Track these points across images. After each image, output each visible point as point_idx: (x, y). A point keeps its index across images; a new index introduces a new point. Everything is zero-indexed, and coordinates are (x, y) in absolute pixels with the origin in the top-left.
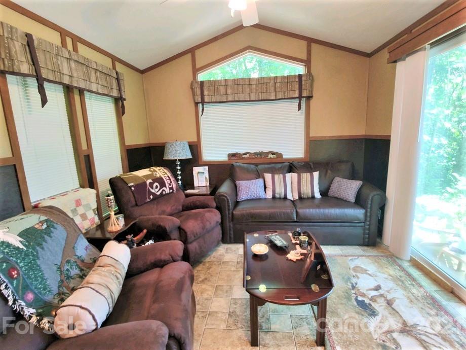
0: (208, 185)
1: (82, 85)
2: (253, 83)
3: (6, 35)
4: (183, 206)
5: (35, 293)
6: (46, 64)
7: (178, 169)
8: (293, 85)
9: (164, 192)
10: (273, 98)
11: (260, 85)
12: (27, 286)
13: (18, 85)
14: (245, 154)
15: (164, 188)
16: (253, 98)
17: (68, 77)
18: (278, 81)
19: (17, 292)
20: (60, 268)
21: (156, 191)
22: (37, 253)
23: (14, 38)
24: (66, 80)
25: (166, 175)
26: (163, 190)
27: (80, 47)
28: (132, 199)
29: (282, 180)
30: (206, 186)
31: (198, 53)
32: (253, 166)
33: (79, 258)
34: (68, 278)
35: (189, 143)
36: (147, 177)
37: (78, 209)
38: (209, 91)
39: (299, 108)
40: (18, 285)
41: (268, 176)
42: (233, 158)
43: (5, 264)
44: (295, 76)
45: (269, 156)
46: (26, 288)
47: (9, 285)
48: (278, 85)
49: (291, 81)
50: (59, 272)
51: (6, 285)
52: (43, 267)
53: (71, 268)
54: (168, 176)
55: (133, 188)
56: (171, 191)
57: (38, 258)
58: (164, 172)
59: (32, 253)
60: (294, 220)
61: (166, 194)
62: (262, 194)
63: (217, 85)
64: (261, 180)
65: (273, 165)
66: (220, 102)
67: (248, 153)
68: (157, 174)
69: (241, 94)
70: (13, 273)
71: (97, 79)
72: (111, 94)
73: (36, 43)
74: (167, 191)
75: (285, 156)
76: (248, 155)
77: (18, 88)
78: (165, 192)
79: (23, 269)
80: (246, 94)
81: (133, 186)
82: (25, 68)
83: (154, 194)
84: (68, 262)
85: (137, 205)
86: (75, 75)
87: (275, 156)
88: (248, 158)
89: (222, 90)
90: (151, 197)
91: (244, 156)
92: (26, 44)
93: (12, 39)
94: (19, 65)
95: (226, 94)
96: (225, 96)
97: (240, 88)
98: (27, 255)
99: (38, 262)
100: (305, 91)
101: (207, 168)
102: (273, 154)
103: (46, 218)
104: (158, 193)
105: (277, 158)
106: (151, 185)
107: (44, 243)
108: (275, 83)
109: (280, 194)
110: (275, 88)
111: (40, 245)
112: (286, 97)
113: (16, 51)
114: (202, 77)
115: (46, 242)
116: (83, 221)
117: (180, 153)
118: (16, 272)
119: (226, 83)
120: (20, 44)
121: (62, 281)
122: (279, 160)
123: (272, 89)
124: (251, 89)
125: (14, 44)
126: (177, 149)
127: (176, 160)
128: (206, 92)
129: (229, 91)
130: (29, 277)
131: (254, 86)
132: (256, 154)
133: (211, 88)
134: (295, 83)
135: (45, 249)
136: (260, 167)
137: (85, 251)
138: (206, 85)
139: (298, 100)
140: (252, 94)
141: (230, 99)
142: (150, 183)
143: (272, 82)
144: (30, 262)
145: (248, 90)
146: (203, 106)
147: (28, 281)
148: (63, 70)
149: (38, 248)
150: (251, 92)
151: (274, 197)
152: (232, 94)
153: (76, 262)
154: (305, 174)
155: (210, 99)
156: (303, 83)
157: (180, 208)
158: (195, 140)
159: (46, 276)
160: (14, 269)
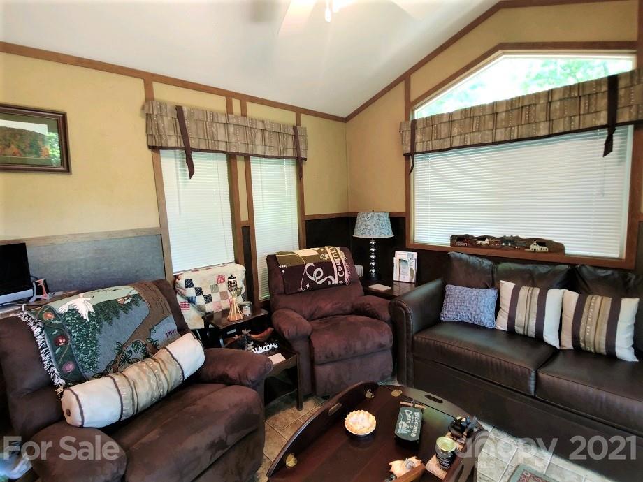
0: (413, 281)
1: (242, 150)
2: (500, 110)
3: (155, 113)
4: (352, 307)
5: (76, 365)
6: (197, 134)
7: (371, 251)
8: (593, 100)
9: (329, 282)
10: (543, 133)
11: (515, 113)
12: (72, 356)
13: (175, 158)
14: (483, 238)
15: (331, 277)
16: (499, 137)
17: (224, 144)
18: (556, 97)
19: (57, 360)
20: (121, 348)
21: (317, 278)
22: (101, 327)
23: (164, 114)
24: (223, 147)
25: (339, 259)
26: (329, 279)
27: (250, 106)
28: (281, 285)
29: (535, 300)
30: (410, 283)
31: (414, 78)
32: (487, 263)
33: (152, 341)
34: (123, 361)
35: (390, 214)
36: (308, 259)
37: (219, 285)
38: (423, 134)
39: (608, 148)
40: (60, 353)
41: (507, 287)
42: (459, 244)
43: (57, 331)
44: (598, 82)
45: (533, 247)
46: (70, 357)
47: (50, 351)
48: (556, 105)
49: (587, 92)
50: (117, 352)
51: (47, 350)
52: (101, 342)
53: (135, 351)
54: (341, 261)
55: (283, 272)
56: (341, 282)
57: (99, 331)
58: (338, 254)
59: (94, 325)
60: (529, 391)
61: (332, 286)
62: (486, 319)
63: (437, 123)
64: (491, 293)
65: (529, 267)
66: (440, 151)
67: (488, 237)
68: (326, 256)
69: (476, 134)
70: (61, 341)
71: (264, 139)
72: (285, 155)
73: (186, 114)
74: (335, 281)
75: (569, 251)
76: (487, 241)
77: (176, 161)
78: (331, 282)
79: (75, 339)
80: (487, 132)
81: (284, 269)
82: (172, 142)
83: (312, 283)
84: (136, 343)
85: (285, 293)
86: (233, 140)
87: (545, 248)
88: (487, 247)
89: (444, 129)
90: (308, 286)
91: (479, 242)
92: (176, 117)
93: (161, 115)
94: (166, 140)
95: (450, 136)
96: (448, 139)
97: (475, 122)
98: (87, 326)
99: (98, 336)
100: (627, 110)
101: (415, 254)
102: (542, 243)
103: (137, 293)
104: (320, 283)
105: (550, 252)
106: (311, 270)
107: (115, 319)
108: (550, 103)
109: (527, 327)
110: (548, 112)
111: (109, 319)
112: (575, 126)
113: (164, 128)
114: (422, 112)
115: (118, 317)
116: (222, 299)
117: (371, 229)
118: (64, 341)
119: (450, 119)
120: (169, 118)
121: (115, 361)
122: (554, 257)
123: (542, 116)
124: (495, 122)
125: (163, 120)
126: (368, 223)
127: (371, 239)
128: (418, 137)
129: (456, 131)
130: (78, 348)
131: (502, 116)
132: (503, 239)
133: (427, 129)
134: (599, 95)
135: (114, 323)
136: (503, 266)
137: (166, 336)
138: (419, 126)
139: (605, 132)
140: (498, 131)
141: (456, 143)
142: (309, 268)
143: (542, 101)
144: (87, 335)
145: (490, 125)
146: (413, 159)
147: (75, 352)
148: (217, 137)
149: (105, 322)
150: (495, 127)
151: (511, 332)
152: (461, 135)
153: (146, 345)
154: (599, 298)
155: (425, 147)
156: (621, 92)
157: (348, 308)
158: (403, 210)
159: (101, 351)
160: (64, 336)
